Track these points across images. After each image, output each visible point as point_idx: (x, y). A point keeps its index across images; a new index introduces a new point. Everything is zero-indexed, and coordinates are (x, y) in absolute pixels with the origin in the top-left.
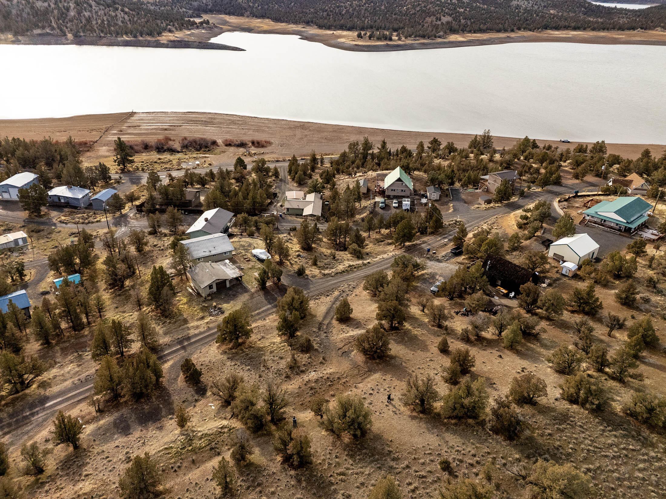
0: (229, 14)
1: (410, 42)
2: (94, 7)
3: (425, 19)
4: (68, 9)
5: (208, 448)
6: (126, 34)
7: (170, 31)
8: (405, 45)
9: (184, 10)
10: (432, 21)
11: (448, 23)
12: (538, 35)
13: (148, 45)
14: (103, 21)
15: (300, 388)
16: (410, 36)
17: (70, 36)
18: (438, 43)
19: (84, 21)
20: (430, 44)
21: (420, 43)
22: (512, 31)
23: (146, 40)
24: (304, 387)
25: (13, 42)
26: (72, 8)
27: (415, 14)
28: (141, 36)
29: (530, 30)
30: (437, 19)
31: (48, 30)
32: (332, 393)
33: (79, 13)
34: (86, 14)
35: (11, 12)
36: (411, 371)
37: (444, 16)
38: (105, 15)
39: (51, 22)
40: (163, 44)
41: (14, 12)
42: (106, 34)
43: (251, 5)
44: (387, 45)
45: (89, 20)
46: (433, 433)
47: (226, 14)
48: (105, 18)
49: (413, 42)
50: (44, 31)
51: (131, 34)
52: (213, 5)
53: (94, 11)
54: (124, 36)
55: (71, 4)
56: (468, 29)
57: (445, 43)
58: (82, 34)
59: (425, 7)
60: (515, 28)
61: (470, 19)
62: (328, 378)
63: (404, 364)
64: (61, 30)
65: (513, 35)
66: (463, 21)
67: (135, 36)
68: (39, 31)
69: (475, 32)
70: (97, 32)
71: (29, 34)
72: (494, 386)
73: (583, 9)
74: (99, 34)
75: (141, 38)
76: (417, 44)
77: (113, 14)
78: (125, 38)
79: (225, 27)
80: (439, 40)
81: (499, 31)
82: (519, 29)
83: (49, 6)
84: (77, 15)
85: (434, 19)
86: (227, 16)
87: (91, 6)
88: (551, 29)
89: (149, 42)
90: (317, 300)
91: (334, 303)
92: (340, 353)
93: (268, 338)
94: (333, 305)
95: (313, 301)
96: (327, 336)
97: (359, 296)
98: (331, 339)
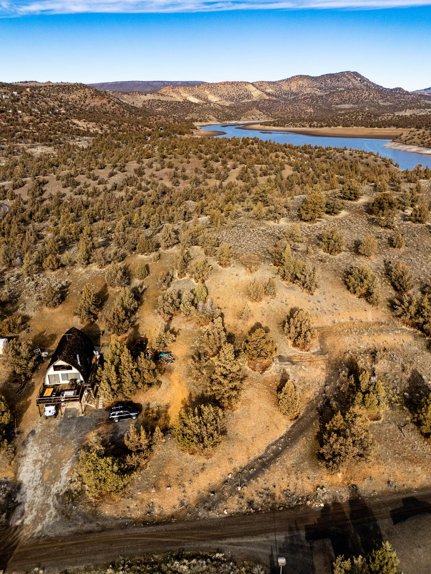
72: (252, 282)
90: (291, 487)
91: (277, 454)
92: (327, 356)
93: (395, 422)
94: (282, 451)
95: (298, 492)
96: (325, 385)
97: (229, 457)
98: (324, 379)
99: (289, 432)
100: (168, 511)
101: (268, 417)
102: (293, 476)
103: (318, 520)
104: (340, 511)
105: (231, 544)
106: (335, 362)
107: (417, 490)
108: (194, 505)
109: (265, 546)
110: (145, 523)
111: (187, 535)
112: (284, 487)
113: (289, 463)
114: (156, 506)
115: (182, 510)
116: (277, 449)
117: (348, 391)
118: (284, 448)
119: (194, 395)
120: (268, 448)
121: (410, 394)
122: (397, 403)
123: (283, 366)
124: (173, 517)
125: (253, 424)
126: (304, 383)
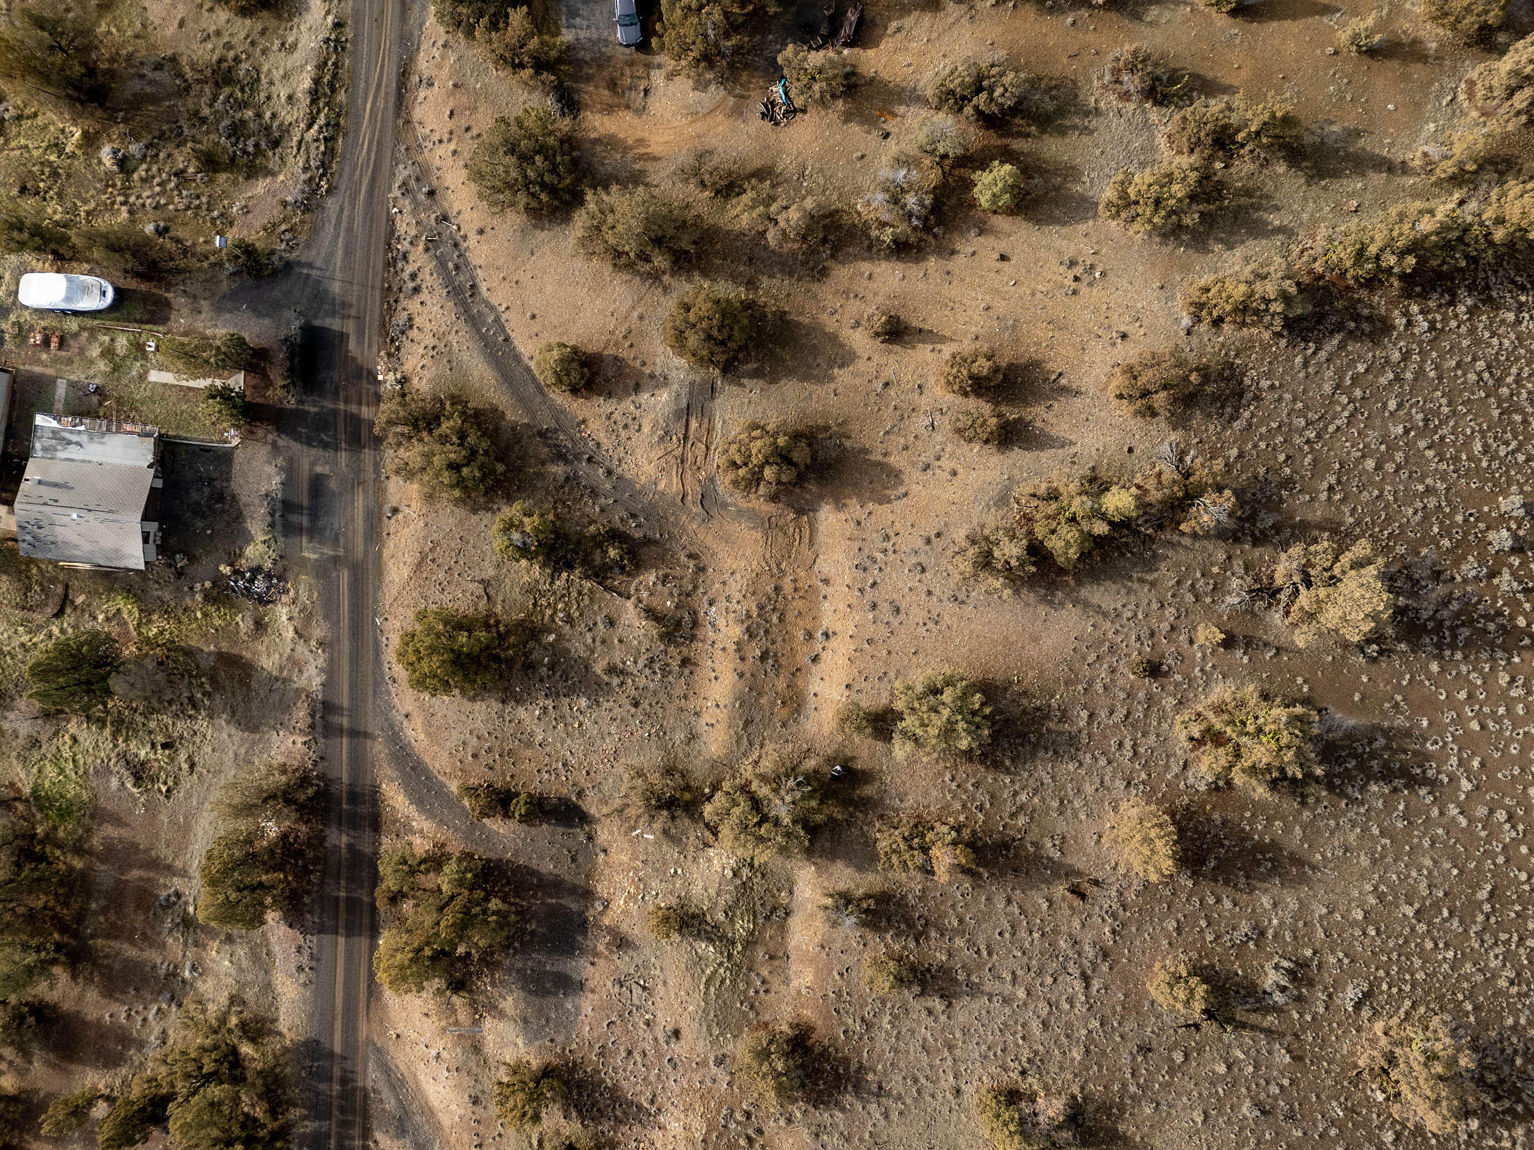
5: (761, 921)
15: (741, 675)
24: (746, 667)
32: (800, 635)
36: (880, 458)
46: (1062, 604)
62: (761, 607)
63: (848, 444)
72: (1063, 381)
90: (414, 333)
91: (474, 321)
92: (697, 509)
93: (496, 578)
94: (478, 331)
95: (407, 343)
96: (609, 472)
97: (488, 230)
98: (628, 476)
99: (517, 358)
100: (418, 113)
101: (555, 322)
102: (431, 341)
103: (354, 359)
104: (364, 400)
105: (342, 210)
106: (672, 519)
107: (380, 553)
108: (420, 159)
109: (327, 262)
110: (404, 75)
111: (370, 143)
112: (418, 321)
113: (453, 338)
114: (428, 92)
115: (416, 138)
116: (484, 323)
117: (584, 515)
118: (483, 337)
119: (650, 167)
120: (493, 308)
121: (551, 644)
122: (535, 605)
123: (675, 387)
124: (408, 122)
125: (549, 289)
126: (626, 426)
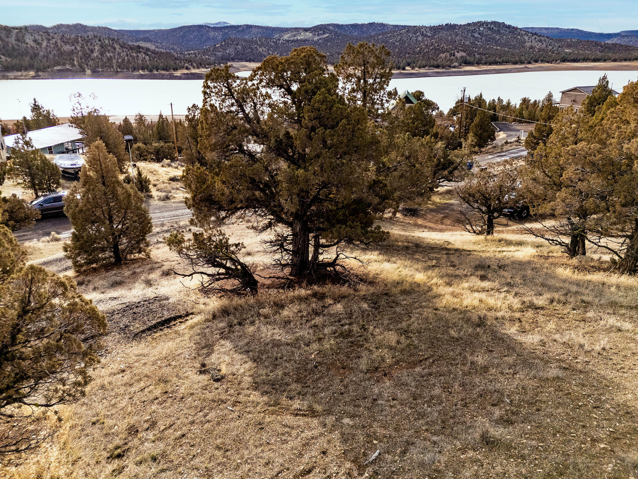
0: (250, 61)
1: (424, 71)
2: (117, 50)
3: (438, 55)
4: (92, 51)
6: (143, 69)
7: (187, 68)
8: (419, 73)
9: (207, 57)
10: (446, 57)
11: (462, 57)
12: (557, 65)
13: (162, 77)
14: (123, 60)
16: (424, 67)
17: (88, 72)
18: (453, 72)
19: (105, 60)
20: (444, 72)
21: (434, 72)
22: (529, 63)
23: (160, 74)
25: (34, 78)
26: (96, 50)
27: (428, 51)
28: (157, 71)
29: (548, 62)
30: (451, 55)
31: (68, 67)
33: (102, 54)
34: (108, 55)
35: (38, 54)
37: (458, 52)
38: (127, 55)
39: (73, 60)
40: (177, 76)
41: (41, 54)
42: (123, 69)
43: (271, 53)
44: (401, 73)
45: (110, 59)
47: (247, 61)
48: (126, 58)
49: (427, 71)
50: (64, 68)
51: (147, 70)
52: (236, 54)
53: (117, 53)
54: (140, 71)
55: (96, 47)
56: (483, 62)
57: (460, 72)
58: (100, 70)
59: (438, 46)
60: (532, 61)
61: (485, 55)
64: (81, 67)
65: (530, 66)
66: (477, 56)
67: (151, 71)
68: (59, 68)
69: (490, 64)
70: (115, 68)
71: (49, 70)
73: (599, 47)
74: (117, 69)
75: (156, 72)
76: (432, 72)
77: (135, 55)
78: (141, 72)
79: (242, 69)
80: (454, 70)
81: (515, 63)
82: (536, 61)
83: (76, 48)
84: (100, 56)
85: (448, 55)
86: (248, 63)
87: (115, 49)
88: (569, 61)
89: (163, 75)
